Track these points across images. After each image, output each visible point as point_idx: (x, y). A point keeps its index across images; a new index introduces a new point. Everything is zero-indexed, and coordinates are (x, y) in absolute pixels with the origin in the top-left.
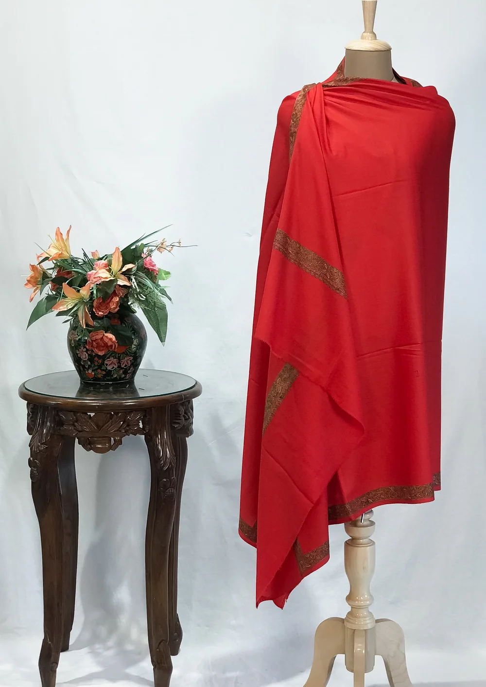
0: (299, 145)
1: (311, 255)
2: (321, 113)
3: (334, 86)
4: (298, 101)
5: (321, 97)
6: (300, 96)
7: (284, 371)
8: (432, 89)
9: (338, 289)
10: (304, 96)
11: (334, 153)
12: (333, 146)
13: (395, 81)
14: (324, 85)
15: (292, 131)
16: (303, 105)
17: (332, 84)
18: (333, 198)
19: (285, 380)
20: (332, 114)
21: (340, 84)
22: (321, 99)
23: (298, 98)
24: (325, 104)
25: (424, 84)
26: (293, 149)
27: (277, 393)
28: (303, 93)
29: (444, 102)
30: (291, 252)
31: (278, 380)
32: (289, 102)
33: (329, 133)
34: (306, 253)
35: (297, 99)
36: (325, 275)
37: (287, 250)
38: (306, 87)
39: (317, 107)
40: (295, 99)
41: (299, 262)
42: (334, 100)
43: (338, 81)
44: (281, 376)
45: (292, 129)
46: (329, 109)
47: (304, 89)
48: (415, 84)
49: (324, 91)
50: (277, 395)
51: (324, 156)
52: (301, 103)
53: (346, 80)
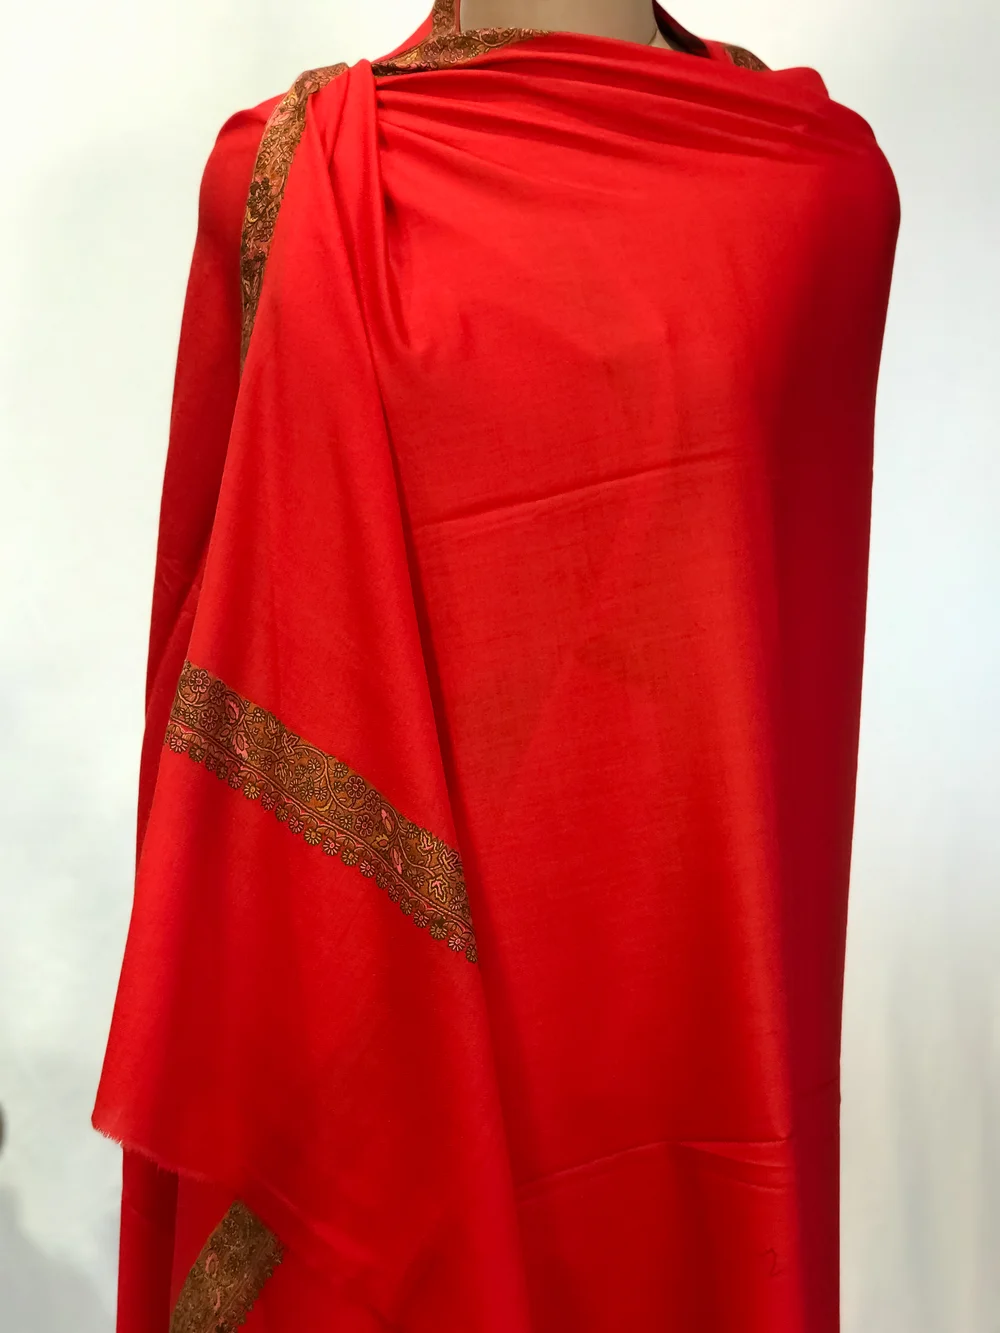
0: (275, 308)
1: (326, 770)
2: (366, 176)
3: (419, 69)
4: (275, 129)
5: (365, 113)
6: (282, 110)
7: (229, 1231)
8: (807, 81)
9: (441, 923)
10: (299, 109)
11: (419, 346)
12: (414, 317)
13: (660, 43)
14: (379, 68)
15: (250, 255)
16: (293, 144)
17: (412, 60)
18: (418, 532)
19: (234, 1266)
20: (413, 182)
21: (442, 59)
22: (366, 126)
23: (276, 120)
24: (385, 141)
25: (777, 60)
26: (255, 326)
27: (207, 1312)
28: (294, 99)
29: (855, 129)
30: (244, 754)
31: (208, 1261)
32: (240, 137)
33: (400, 261)
34: (305, 761)
35: (270, 123)
36: (387, 856)
37: (228, 748)
38: (310, 75)
39: (349, 154)
40: (264, 123)
41: (278, 798)
42: (422, 124)
43: (433, 48)
44: (217, 1247)
45: (251, 244)
46: (398, 161)
47: (299, 86)
48: (741, 57)
49: (378, 88)
50: (205, 1319)
51: (376, 355)
52: (284, 140)
53: (466, 42)
